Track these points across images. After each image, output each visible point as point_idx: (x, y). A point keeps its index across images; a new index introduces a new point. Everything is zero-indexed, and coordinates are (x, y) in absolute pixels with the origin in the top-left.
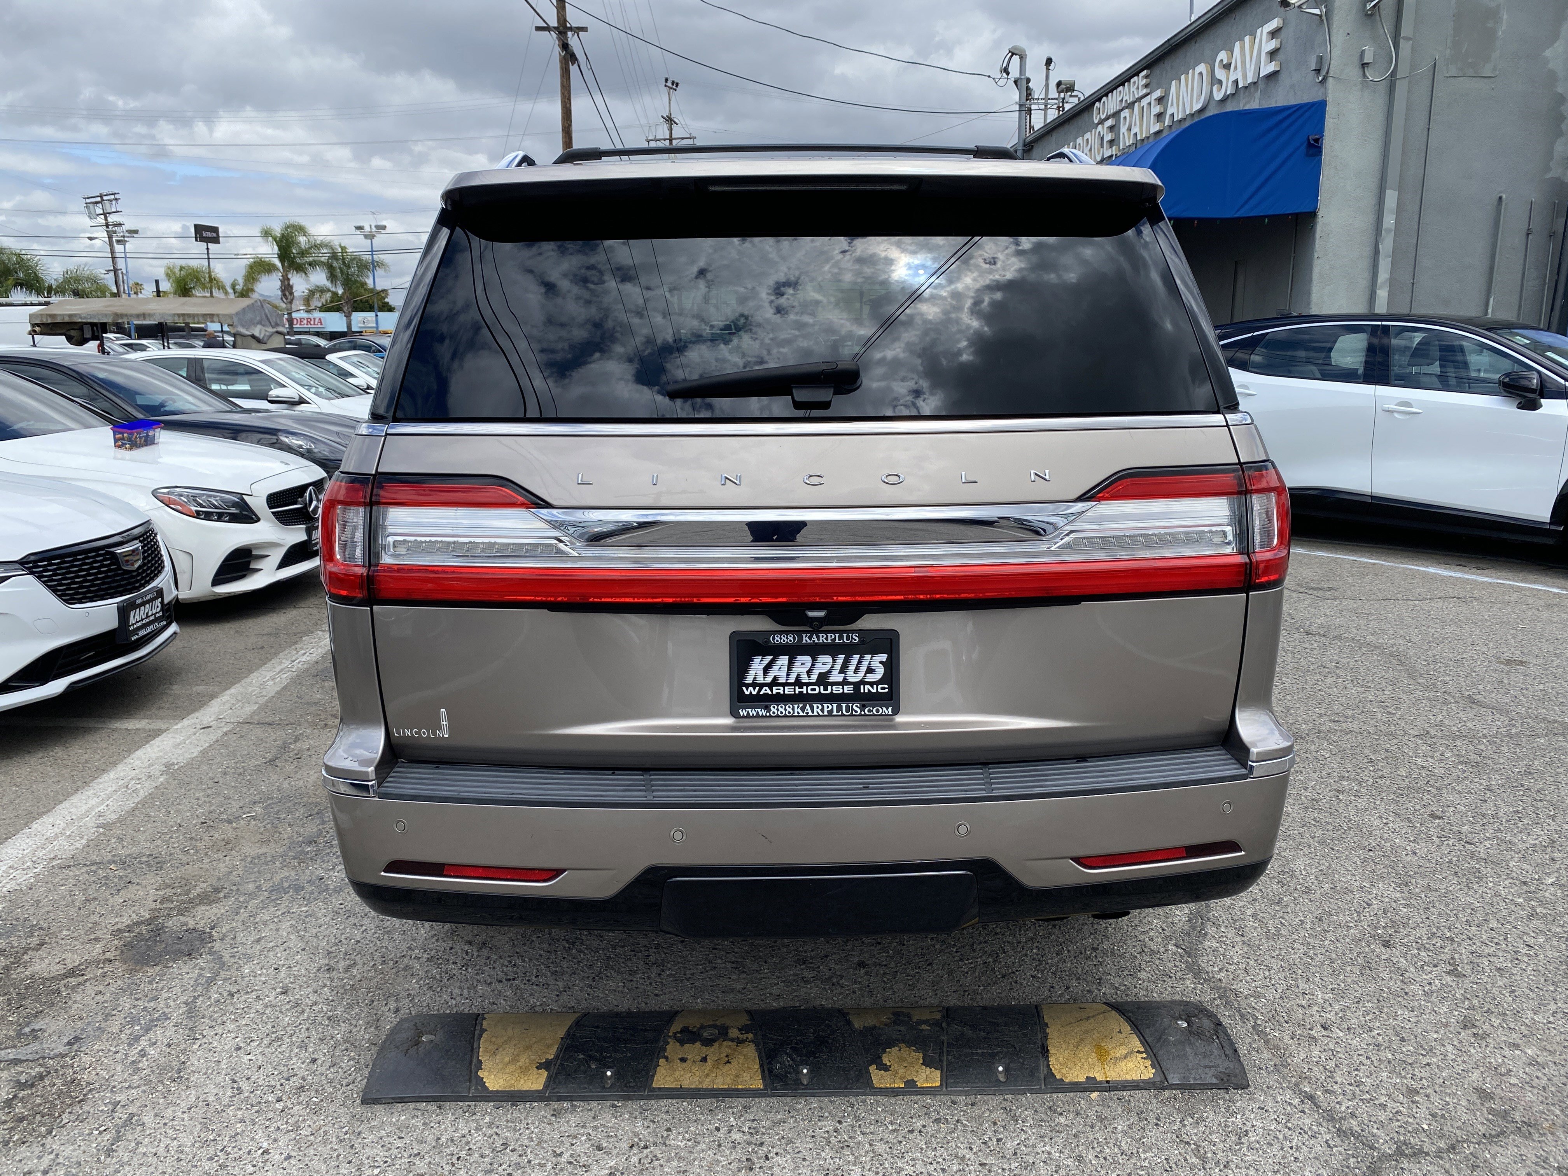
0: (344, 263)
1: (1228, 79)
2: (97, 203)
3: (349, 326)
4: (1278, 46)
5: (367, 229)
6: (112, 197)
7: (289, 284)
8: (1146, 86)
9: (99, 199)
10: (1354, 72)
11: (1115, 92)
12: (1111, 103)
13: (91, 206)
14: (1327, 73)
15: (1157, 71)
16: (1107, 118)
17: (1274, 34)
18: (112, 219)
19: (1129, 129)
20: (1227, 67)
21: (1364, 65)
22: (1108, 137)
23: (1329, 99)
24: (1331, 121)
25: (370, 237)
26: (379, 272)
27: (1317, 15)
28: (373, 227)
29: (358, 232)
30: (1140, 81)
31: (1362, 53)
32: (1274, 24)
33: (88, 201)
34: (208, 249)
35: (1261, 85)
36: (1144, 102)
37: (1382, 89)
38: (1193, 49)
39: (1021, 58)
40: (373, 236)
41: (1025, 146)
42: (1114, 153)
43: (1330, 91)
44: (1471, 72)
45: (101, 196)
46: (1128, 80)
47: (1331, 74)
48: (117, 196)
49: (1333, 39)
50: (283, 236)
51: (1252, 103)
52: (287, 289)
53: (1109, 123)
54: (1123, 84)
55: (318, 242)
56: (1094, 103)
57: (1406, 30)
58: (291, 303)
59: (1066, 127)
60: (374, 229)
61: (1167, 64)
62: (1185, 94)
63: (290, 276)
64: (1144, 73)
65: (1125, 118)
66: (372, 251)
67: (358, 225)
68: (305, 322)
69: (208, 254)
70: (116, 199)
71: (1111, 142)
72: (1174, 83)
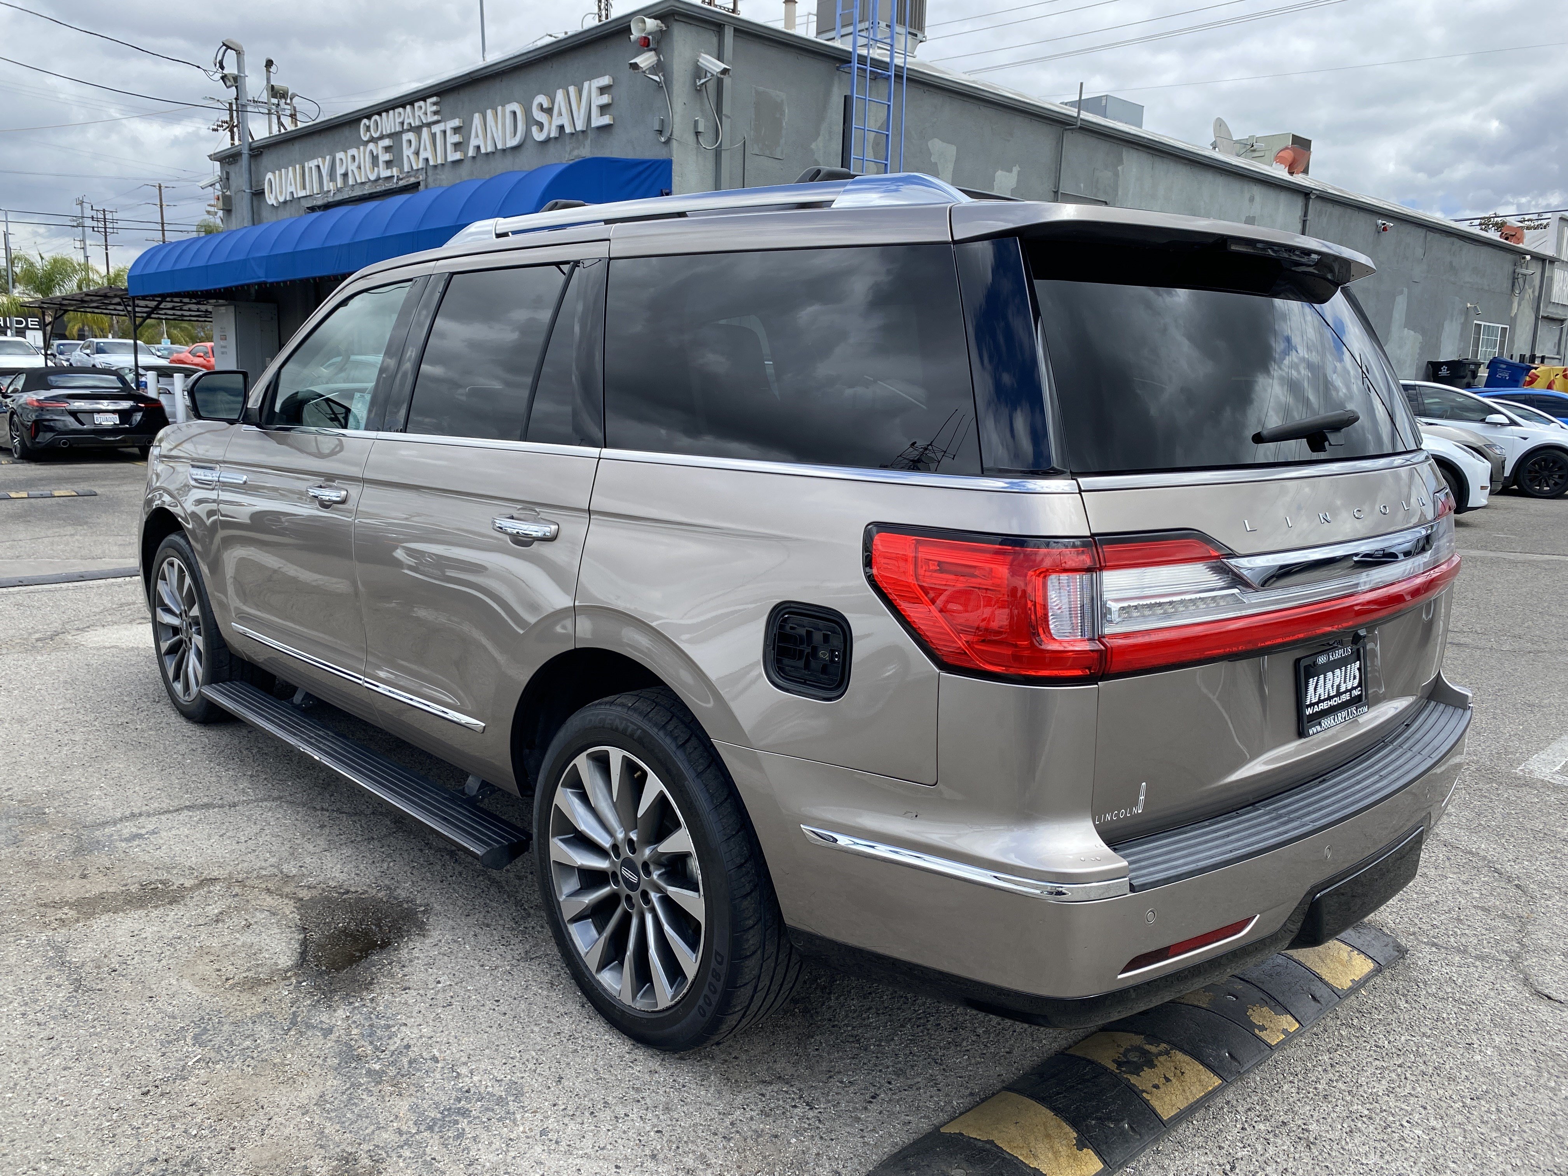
1: (550, 124)
4: (610, 102)
8: (435, 113)
10: (691, 138)
11: (391, 112)
12: (389, 122)
14: (671, 135)
15: (450, 99)
16: (382, 137)
17: (603, 90)
19: (417, 153)
20: (549, 111)
21: (697, 133)
22: (385, 157)
23: (675, 159)
24: (677, 178)
27: (656, 81)
30: (429, 106)
31: (696, 122)
32: (605, 81)
35: (591, 135)
36: (436, 129)
37: (711, 156)
38: (498, 88)
39: (239, 53)
41: (251, 150)
42: (395, 174)
43: (675, 153)
44: (767, 152)
46: (412, 104)
47: (674, 136)
49: (674, 106)
51: (581, 149)
53: (387, 142)
54: (403, 106)
56: (359, 120)
57: (726, 110)
59: (316, 139)
61: (465, 96)
62: (494, 129)
64: (434, 99)
65: (410, 141)
71: (389, 164)
72: (477, 115)
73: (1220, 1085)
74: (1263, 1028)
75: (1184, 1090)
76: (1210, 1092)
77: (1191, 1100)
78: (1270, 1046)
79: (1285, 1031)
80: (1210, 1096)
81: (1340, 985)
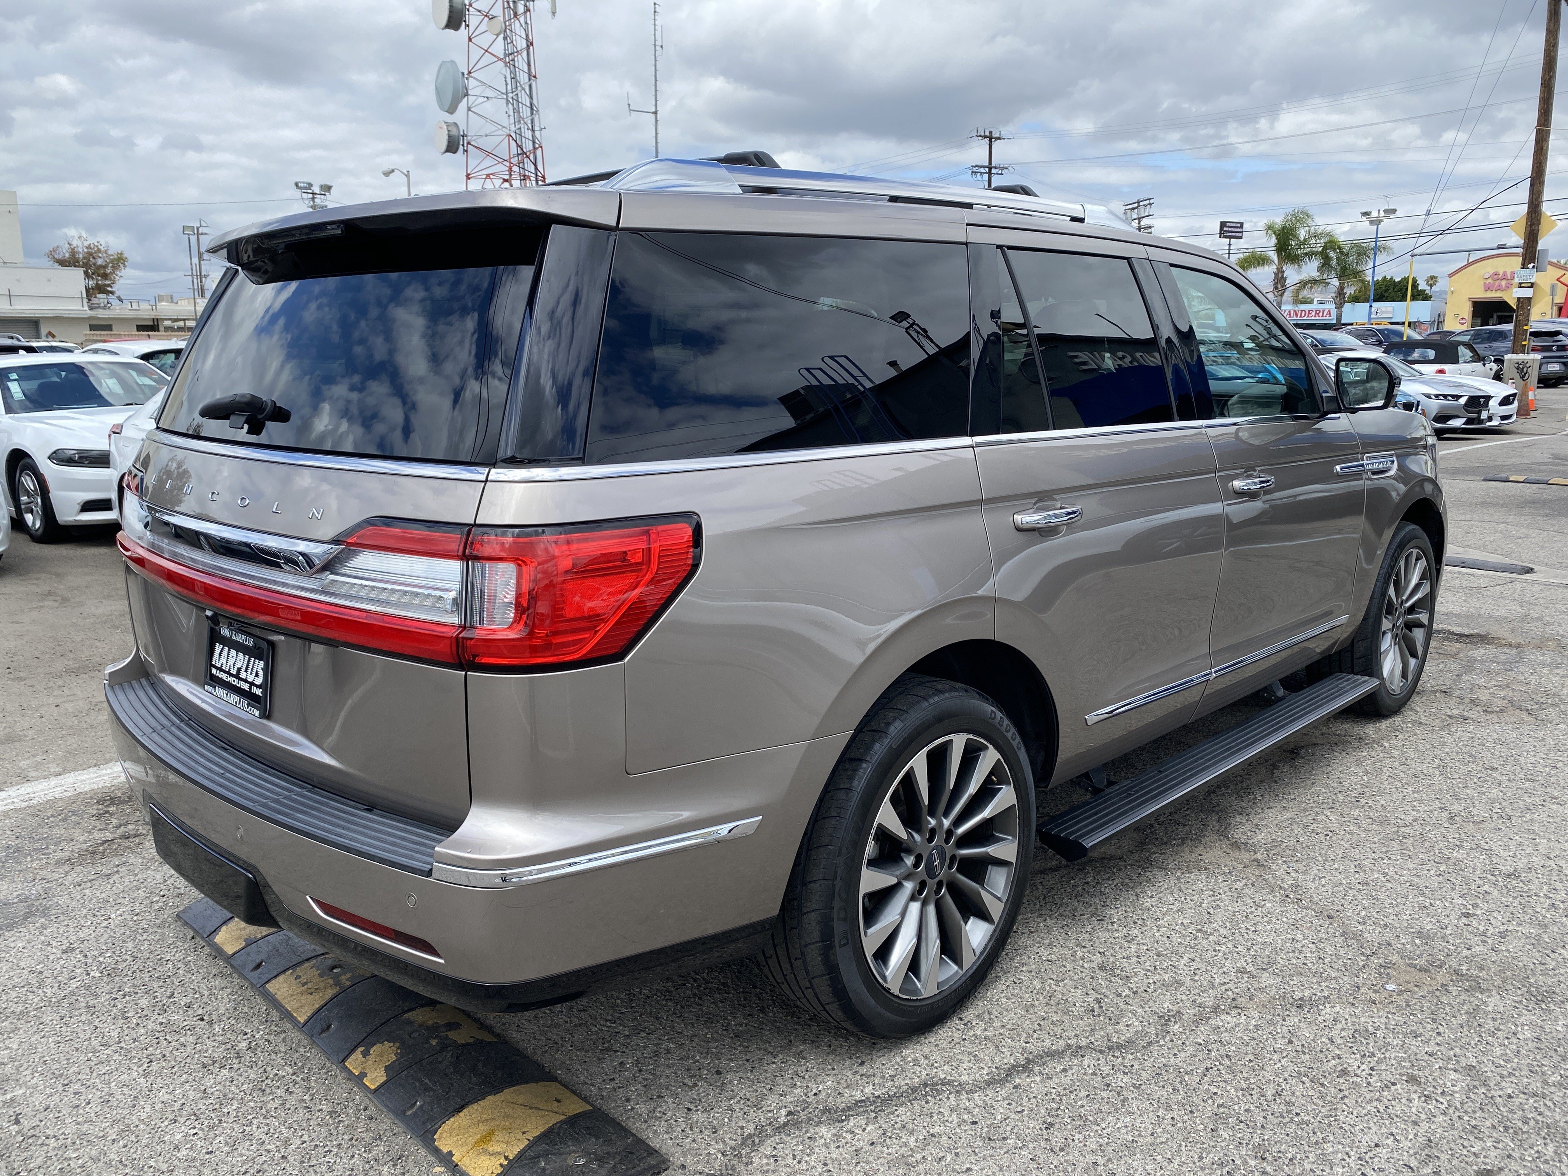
0: (1342, 253)
2: (1134, 209)
3: (1339, 318)
5: (1374, 214)
6: (1147, 202)
7: (1282, 276)
9: (1136, 205)
13: (1129, 212)
18: (1145, 222)
25: (1376, 222)
26: (1381, 258)
28: (1381, 212)
29: (1364, 218)
33: (1127, 207)
34: (1230, 244)
40: (1381, 221)
45: (1138, 202)
48: (1151, 201)
50: (1284, 228)
52: (1280, 280)
55: (1320, 231)
58: (1282, 295)
60: (1382, 214)
63: (1284, 269)
66: (1377, 238)
67: (1364, 211)
68: (1313, 314)
69: (1229, 249)
70: (1151, 204)
73: (299, 1022)
74: (365, 1054)
75: (293, 995)
76: (291, 1015)
77: (283, 1002)
78: (343, 1061)
79: (363, 1075)
80: (287, 1015)
81: (440, 1138)
